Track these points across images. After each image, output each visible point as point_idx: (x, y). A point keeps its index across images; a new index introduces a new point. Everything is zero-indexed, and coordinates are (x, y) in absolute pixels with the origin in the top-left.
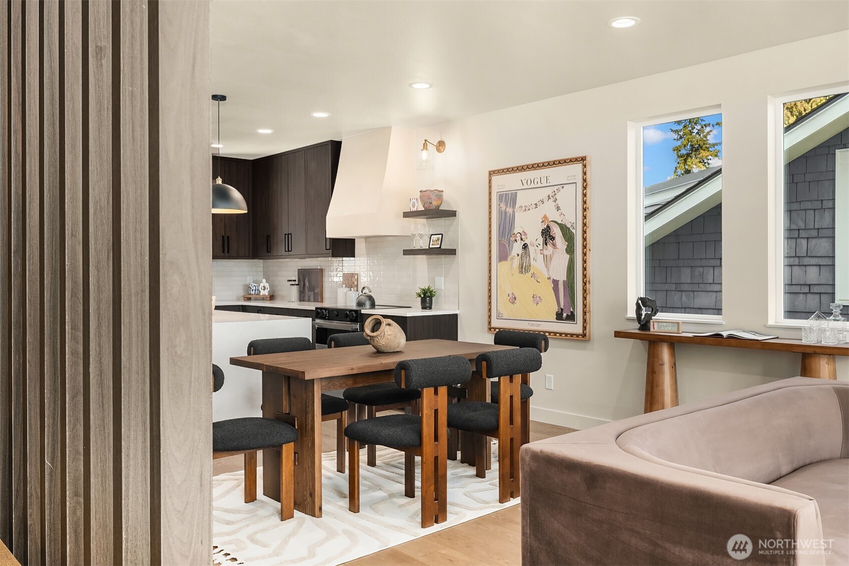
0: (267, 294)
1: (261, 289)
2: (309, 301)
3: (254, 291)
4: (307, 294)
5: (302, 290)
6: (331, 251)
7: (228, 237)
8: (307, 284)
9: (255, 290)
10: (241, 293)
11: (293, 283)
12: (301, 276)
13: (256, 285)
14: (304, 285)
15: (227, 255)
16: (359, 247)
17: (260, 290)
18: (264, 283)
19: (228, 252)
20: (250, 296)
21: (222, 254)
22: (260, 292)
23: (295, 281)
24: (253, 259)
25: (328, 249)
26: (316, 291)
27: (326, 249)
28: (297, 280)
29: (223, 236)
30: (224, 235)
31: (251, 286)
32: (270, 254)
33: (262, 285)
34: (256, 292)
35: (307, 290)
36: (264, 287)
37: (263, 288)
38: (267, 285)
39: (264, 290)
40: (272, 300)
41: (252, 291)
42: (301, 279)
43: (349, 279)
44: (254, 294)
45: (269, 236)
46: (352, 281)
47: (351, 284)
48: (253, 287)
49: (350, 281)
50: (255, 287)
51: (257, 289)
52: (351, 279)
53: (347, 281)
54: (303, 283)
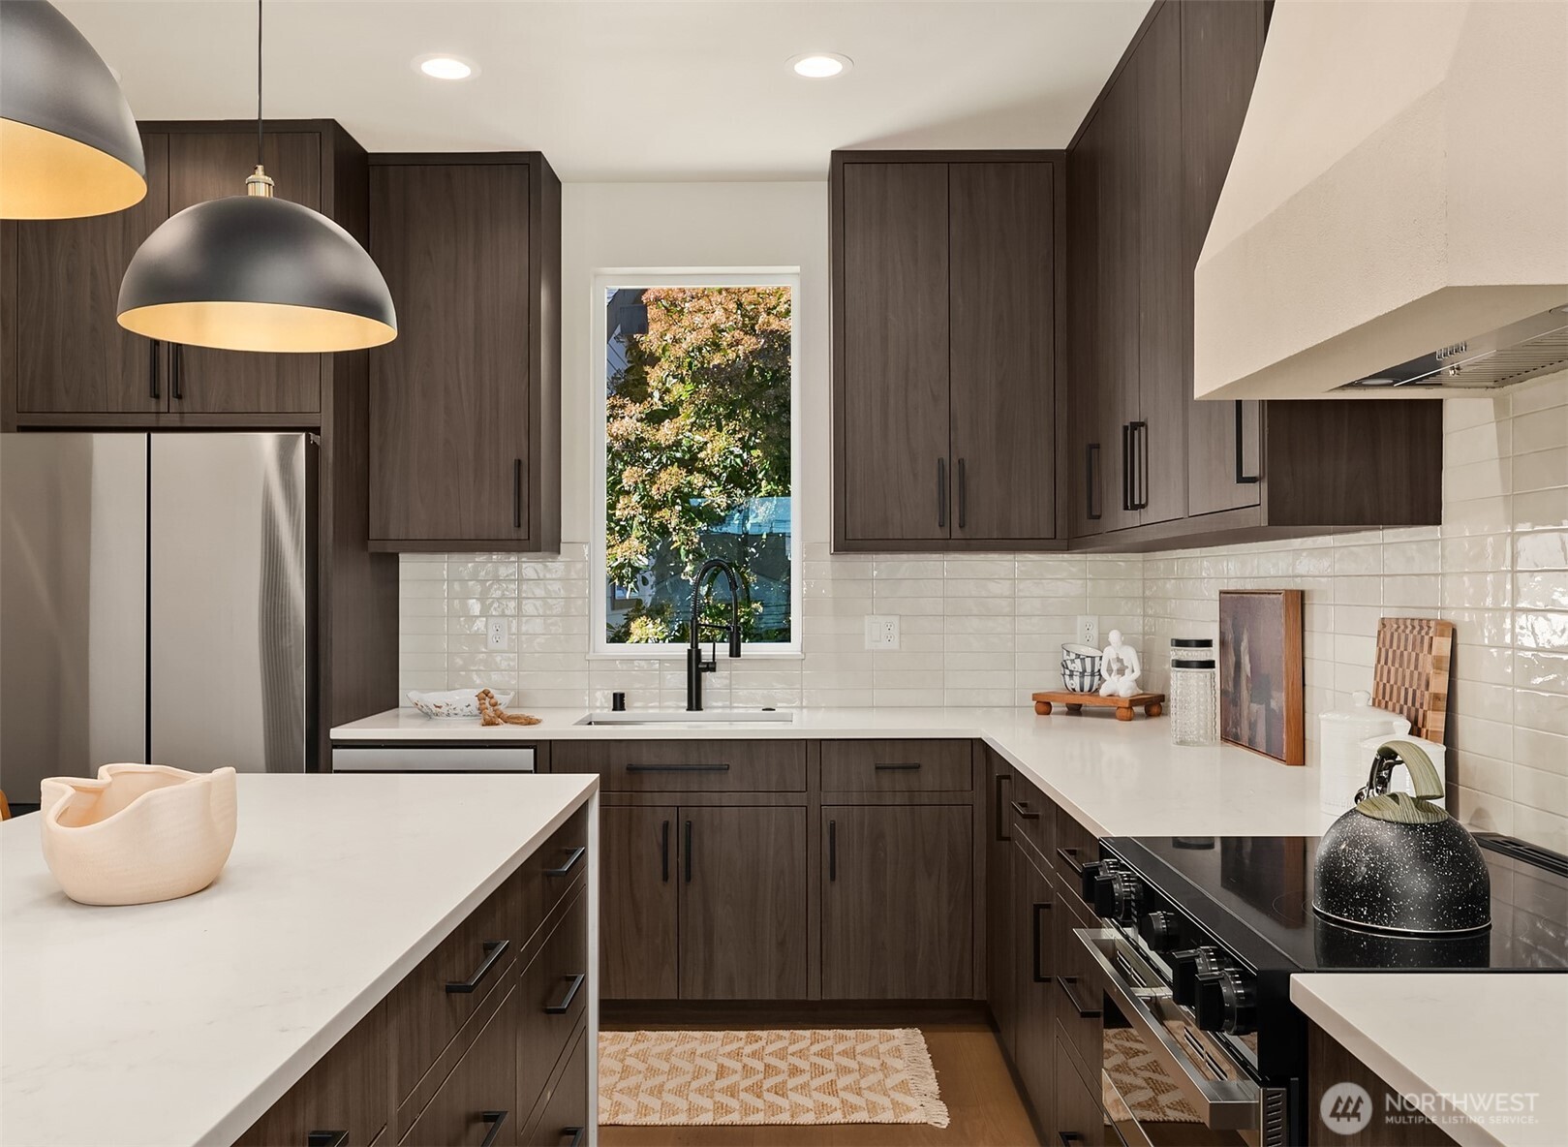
0: (1133, 691)
1: (1110, 671)
3: (1077, 679)
4: (1245, 711)
5: (1231, 689)
6: (1265, 486)
8: (1246, 663)
12: (1229, 622)
14: (1237, 667)
15: (957, 533)
17: (1104, 673)
18: (1118, 647)
19: (963, 523)
21: (942, 533)
22: (1103, 680)
23: (1207, 643)
25: (1252, 480)
26: (1273, 703)
27: (1241, 479)
28: (1217, 646)
29: (942, 462)
32: (1097, 529)
33: (1109, 653)
35: (1244, 693)
36: (1119, 661)
37: (1115, 667)
38: (1131, 657)
39: (1119, 672)
40: (1159, 714)
41: (1071, 676)
42: (1230, 635)
43: (1405, 653)
44: (1078, 689)
45: (1098, 446)
46: (1420, 670)
47: (1414, 688)
48: (1073, 661)
49: (1408, 668)
50: (1078, 661)
51: (1089, 669)
52: (1414, 654)
53: (1397, 664)
54: (1234, 659)
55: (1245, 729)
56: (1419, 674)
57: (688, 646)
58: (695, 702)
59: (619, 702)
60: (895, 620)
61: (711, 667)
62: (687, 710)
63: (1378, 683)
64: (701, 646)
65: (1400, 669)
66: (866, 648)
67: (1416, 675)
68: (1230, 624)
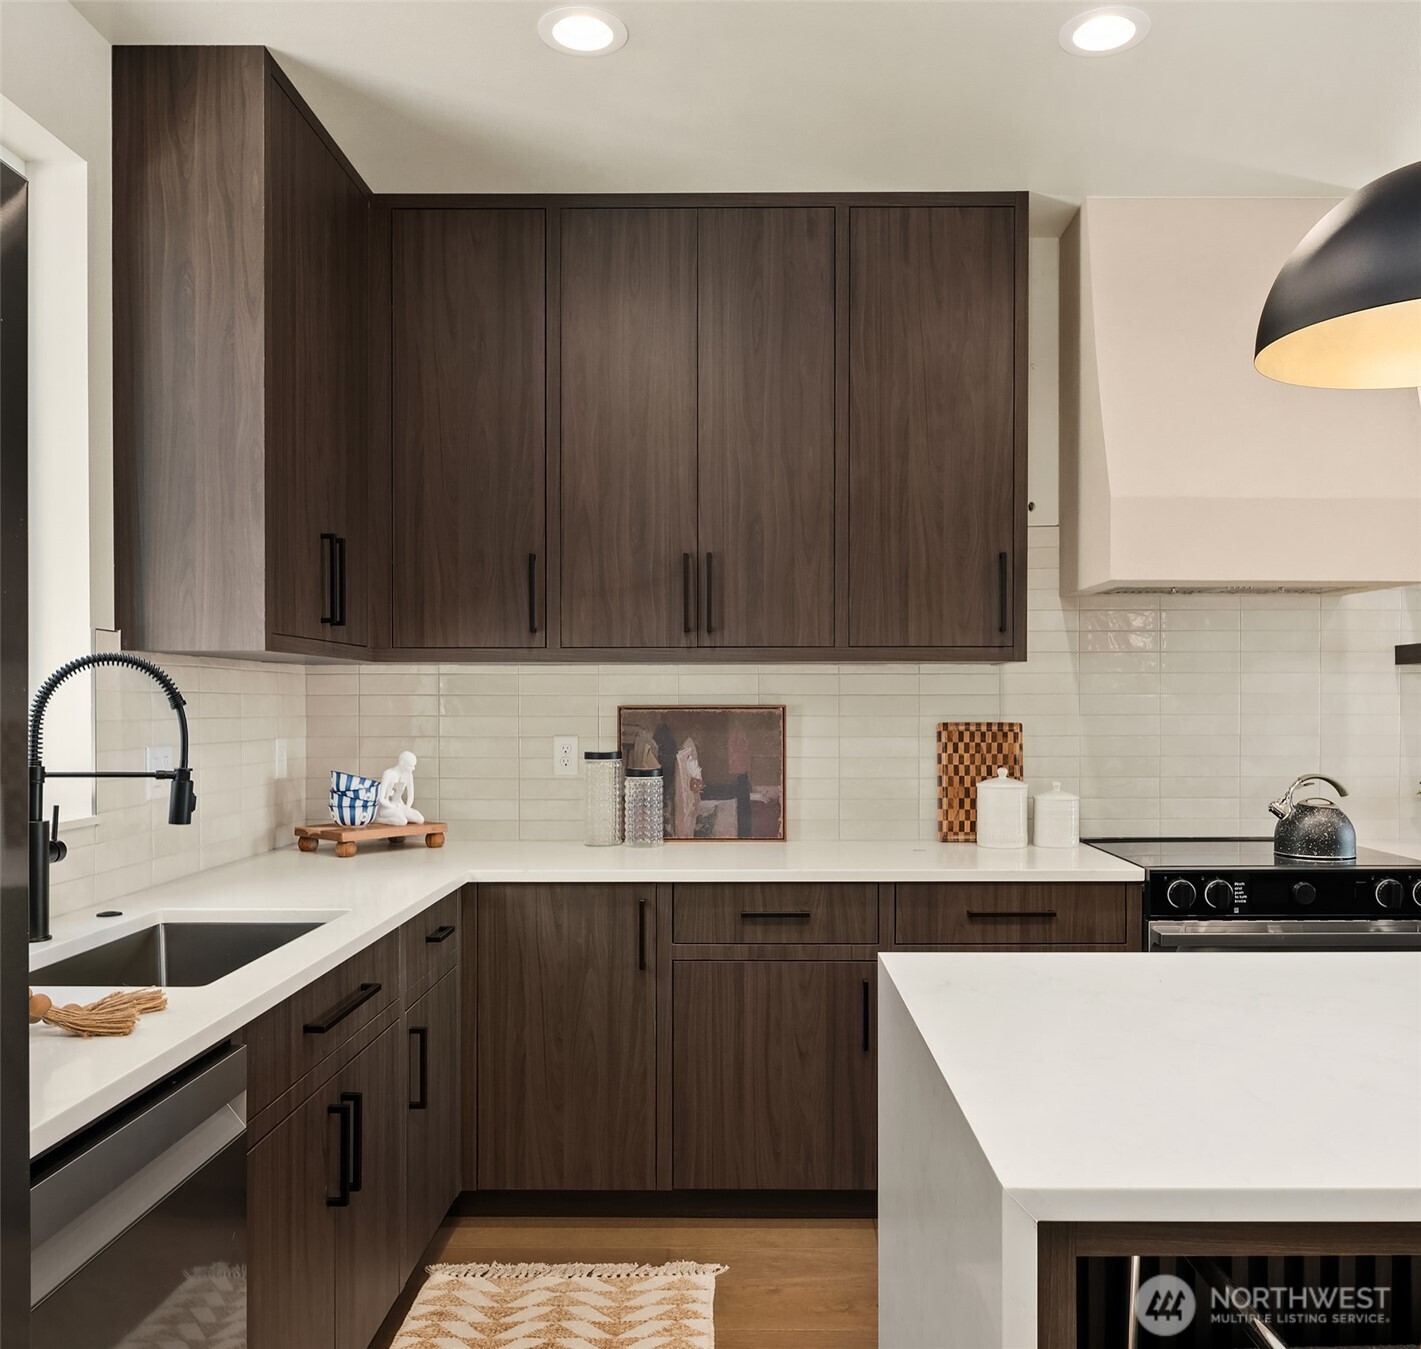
0: (419, 818)
4: (687, 810)
8: (691, 767)
12: (645, 735)
14: (669, 773)
17: (383, 801)
18: (403, 770)
22: (382, 808)
26: (756, 796)
35: (689, 793)
39: (395, 799)
42: (649, 747)
43: (983, 744)
46: (1005, 752)
52: (995, 744)
53: (972, 751)
54: (661, 767)
55: (687, 823)
67: (1000, 756)
68: (649, 736)
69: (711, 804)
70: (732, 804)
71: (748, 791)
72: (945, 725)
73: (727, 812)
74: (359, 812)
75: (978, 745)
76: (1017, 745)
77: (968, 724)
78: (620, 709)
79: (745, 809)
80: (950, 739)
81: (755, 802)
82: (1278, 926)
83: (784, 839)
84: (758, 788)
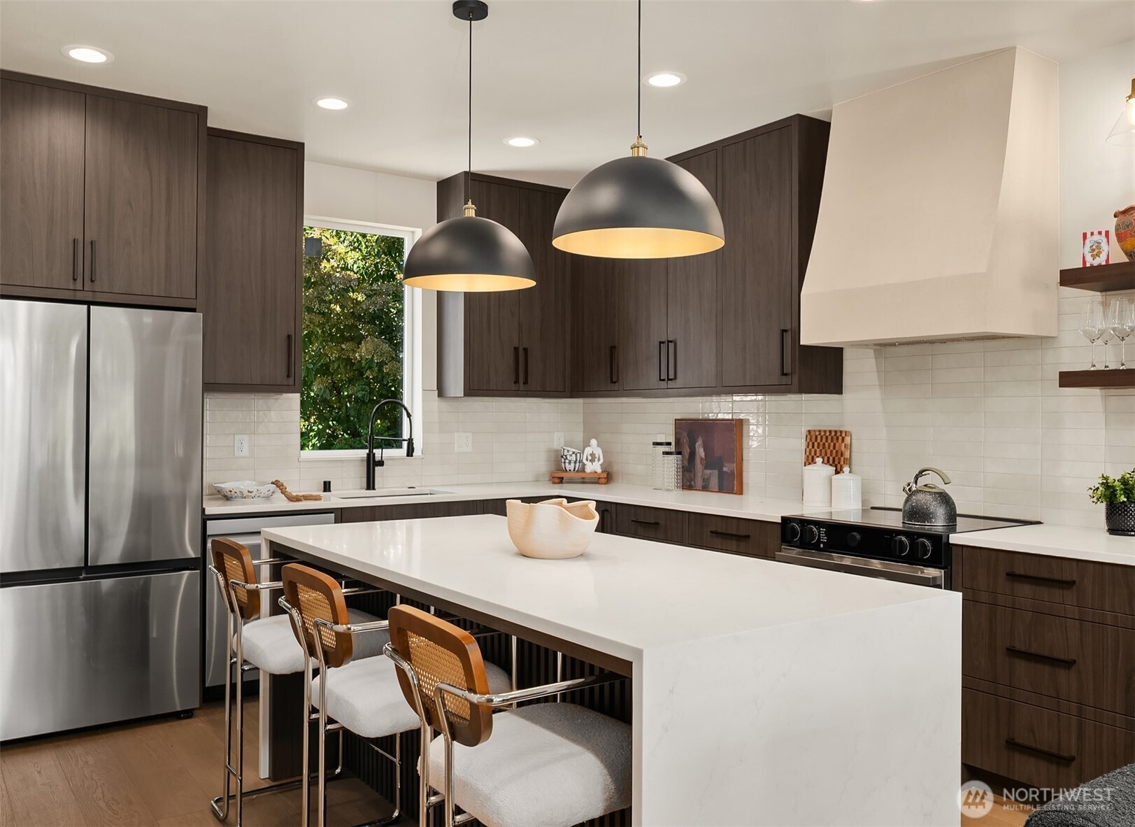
0: (599, 470)
1: (587, 460)
2: (705, 488)
3: (573, 465)
4: (699, 474)
6: (796, 377)
7: (525, 350)
8: (701, 452)
9: (575, 463)
10: (542, 465)
11: (667, 449)
12: (685, 434)
13: (576, 451)
14: (693, 454)
15: (522, 386)
16: (855, 368)
17: (584, 461)
18: (594, 447)
19: (526, 383)
20: (561, 475)
21: (514, 387)
22: (584, 465)
23: (669, 444)
24: (571, 397)
25: (788, 374)
26: (725, 469)
27: (783, 374)
28: (673, 444)
29: (516, 349)
30: (517, 346)
31: (566, 453)
32: (616, 387)
33: (588, 451)
34: (577, 464)
35: (699, 466)
36: (593, 455)
37: (590, 458)
38: (598, 452)
39: (592, 461)
41: (570, 463)
42: (685, 440)
43: (826, 444)
44: (572, 470)
45: (615, 347)
46: (837, 449)
47: (834, 456)
48: (571, 455)
49: (829, 448)
50: (574, 455)
51: (578, 460)
52: (832, 444)
53: (821, 448)
54: (689, 450)
55: (699, 482)
56: (837, 452)
57: (367, 451)
58: (370, 485)
59: (327, 487)
60: (470, 434)
61: (381, 463)
62: (367, 489)
63: (808, 456)
64: (375, 451)
65: (823, 450)
66: (456, 450)
67: (834, 451)
68: (686, 435)
69: (708, 472)
70: (716, 472)
71: (722, 466)
72: (809, 431)
73: (714, 475)
74: (567, 464)
75: (824, 444)
76: (843, 444)
77: (820, 431)
78: (676, 420)
79: (722, 475)
80: (811, 440)
81: (725, 472)
82: (850, 560)
83: (741, 493)
84: (726, 464)
